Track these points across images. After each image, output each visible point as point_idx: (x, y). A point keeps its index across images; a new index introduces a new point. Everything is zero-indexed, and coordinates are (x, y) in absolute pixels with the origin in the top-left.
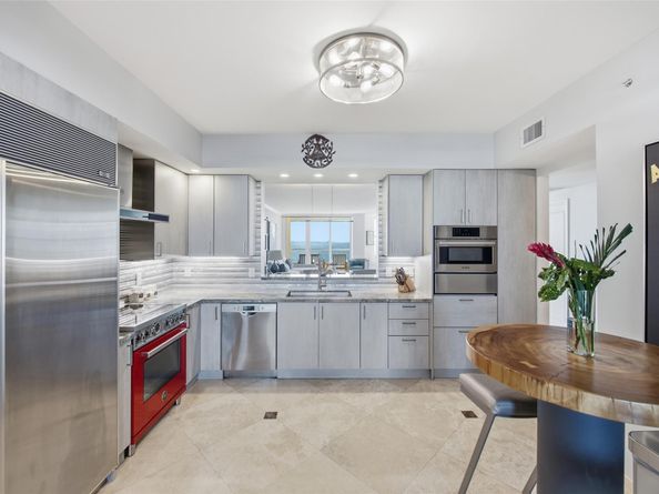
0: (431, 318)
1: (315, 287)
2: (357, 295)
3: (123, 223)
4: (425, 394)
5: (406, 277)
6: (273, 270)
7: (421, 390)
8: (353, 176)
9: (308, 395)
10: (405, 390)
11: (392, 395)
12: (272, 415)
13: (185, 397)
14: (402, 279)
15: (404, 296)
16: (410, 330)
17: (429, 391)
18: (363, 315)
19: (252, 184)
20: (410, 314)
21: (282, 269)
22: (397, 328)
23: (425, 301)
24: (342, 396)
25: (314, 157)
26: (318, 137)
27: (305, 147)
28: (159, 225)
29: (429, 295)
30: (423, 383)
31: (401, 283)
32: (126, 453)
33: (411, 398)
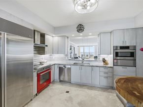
0: (113, 72)
1: (81, 62)
2: (91, 64)
3: (34, 46)
4: (110, 93)
5: (105, 61)
6: (75, 58)
7: (109, 92)
8: (90, 34)
9: (77, 88)
10: (104, 91)
11: (100, 92)
12: (68, 92)
13: (51, 85)
14: (104, 61)
15: (105, 66)
16: (106, 75)
17: (111, 93)
18: (92, 70)
19: (66, 38)
20: (106, 71)
21: (77, 58)
22: (102, 74)
23: (111, 67)
24: (86, 90)
25: (80, 30)
26: (80, 25)
27: (77, 28)
28: (46, 47)
29: (112, 66)
30: (110, 90)
31: (104, 62)
32: (36, 95)
33: (106, 94)
